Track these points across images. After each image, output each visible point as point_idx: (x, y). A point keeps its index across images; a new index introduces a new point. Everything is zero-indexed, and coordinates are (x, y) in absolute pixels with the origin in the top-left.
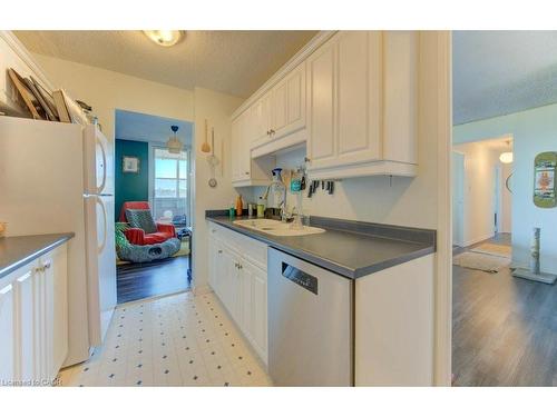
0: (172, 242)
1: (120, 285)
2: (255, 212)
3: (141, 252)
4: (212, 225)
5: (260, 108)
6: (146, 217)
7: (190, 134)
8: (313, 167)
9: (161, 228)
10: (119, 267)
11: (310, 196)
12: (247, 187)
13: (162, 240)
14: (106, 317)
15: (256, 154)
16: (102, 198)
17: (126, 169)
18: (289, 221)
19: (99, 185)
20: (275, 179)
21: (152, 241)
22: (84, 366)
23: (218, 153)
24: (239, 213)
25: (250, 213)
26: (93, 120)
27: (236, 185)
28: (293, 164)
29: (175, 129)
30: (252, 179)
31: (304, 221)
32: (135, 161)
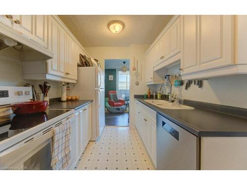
0: (124, 107)
1: (106, 119)
2: (156, 96)
3: (113, 109)
4: (137, 101)
5: (157, 47)
6: (115, 96)
7: (129, 64)
8: (184, 73)
9: (120, 101)
10: (106, 113)
11: (186, 88)
12: (152, 85)
13: (120, 105)
14: (101, 129)
15: (156, 69)
16: (100, 90)
17: (110, 79)
18: (173, 101)
19: (99, 85)
20: (166, 80)
21: (117, 106)
22: (95, 142)
23: (139, 70)
24: (149, 96)
25: (154, 97)
26: (98, 64)
27: (148, 84)
28: (176, 72)
29: (124, 63)
30: (154, 81)
31: (180, 102)
32: (112, 76)
